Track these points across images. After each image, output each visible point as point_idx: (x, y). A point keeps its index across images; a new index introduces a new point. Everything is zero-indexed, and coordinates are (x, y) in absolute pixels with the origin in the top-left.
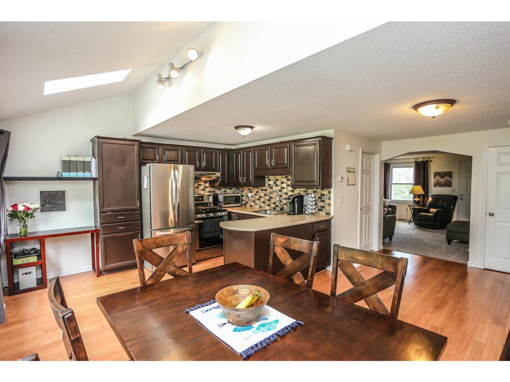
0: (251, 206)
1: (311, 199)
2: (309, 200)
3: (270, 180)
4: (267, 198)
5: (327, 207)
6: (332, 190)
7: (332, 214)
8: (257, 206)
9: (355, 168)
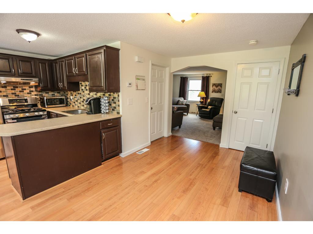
0: (73, 106)
3: (82, 86)
4: (82, 100)
5: (117, 107)
6: (120, 94)
7: (121, 113)
8: (76, 106)
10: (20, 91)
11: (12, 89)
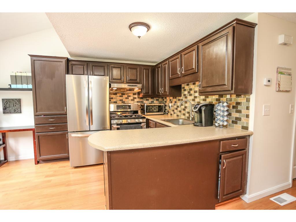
0: (171, 114)
1: (222, 109)
2: (221, 110)
3: (185, 90)
4: (183, 107)
5: (243, 119)
6: (252, 97)
7: (251, 129)
8: (175, 115)
9: (290, 69)
10: (126, 98)
11: (120, 96)
